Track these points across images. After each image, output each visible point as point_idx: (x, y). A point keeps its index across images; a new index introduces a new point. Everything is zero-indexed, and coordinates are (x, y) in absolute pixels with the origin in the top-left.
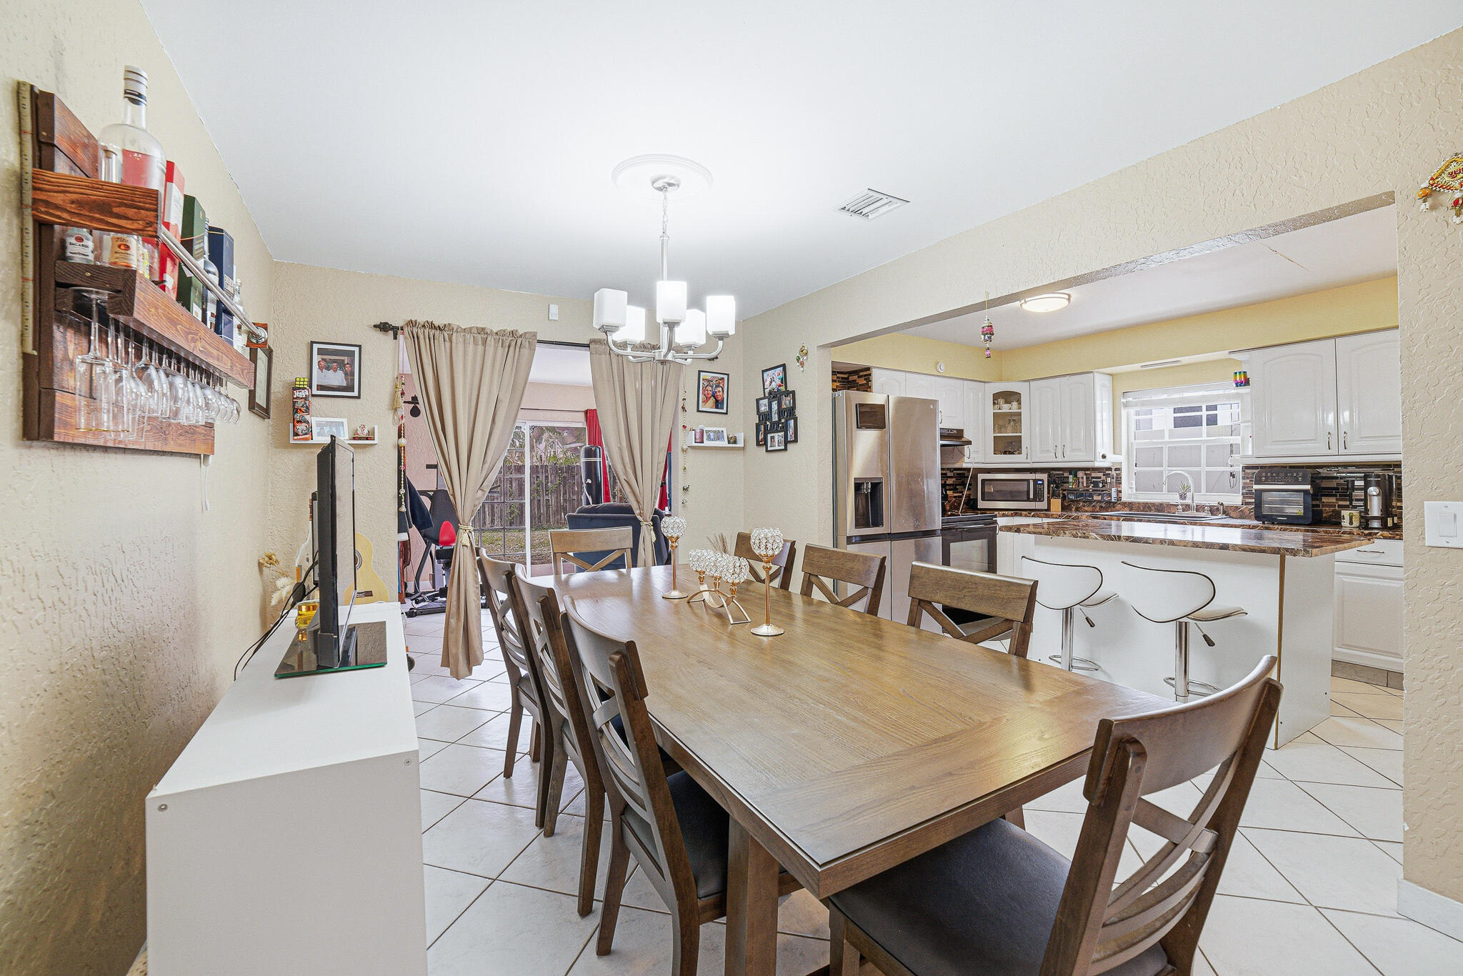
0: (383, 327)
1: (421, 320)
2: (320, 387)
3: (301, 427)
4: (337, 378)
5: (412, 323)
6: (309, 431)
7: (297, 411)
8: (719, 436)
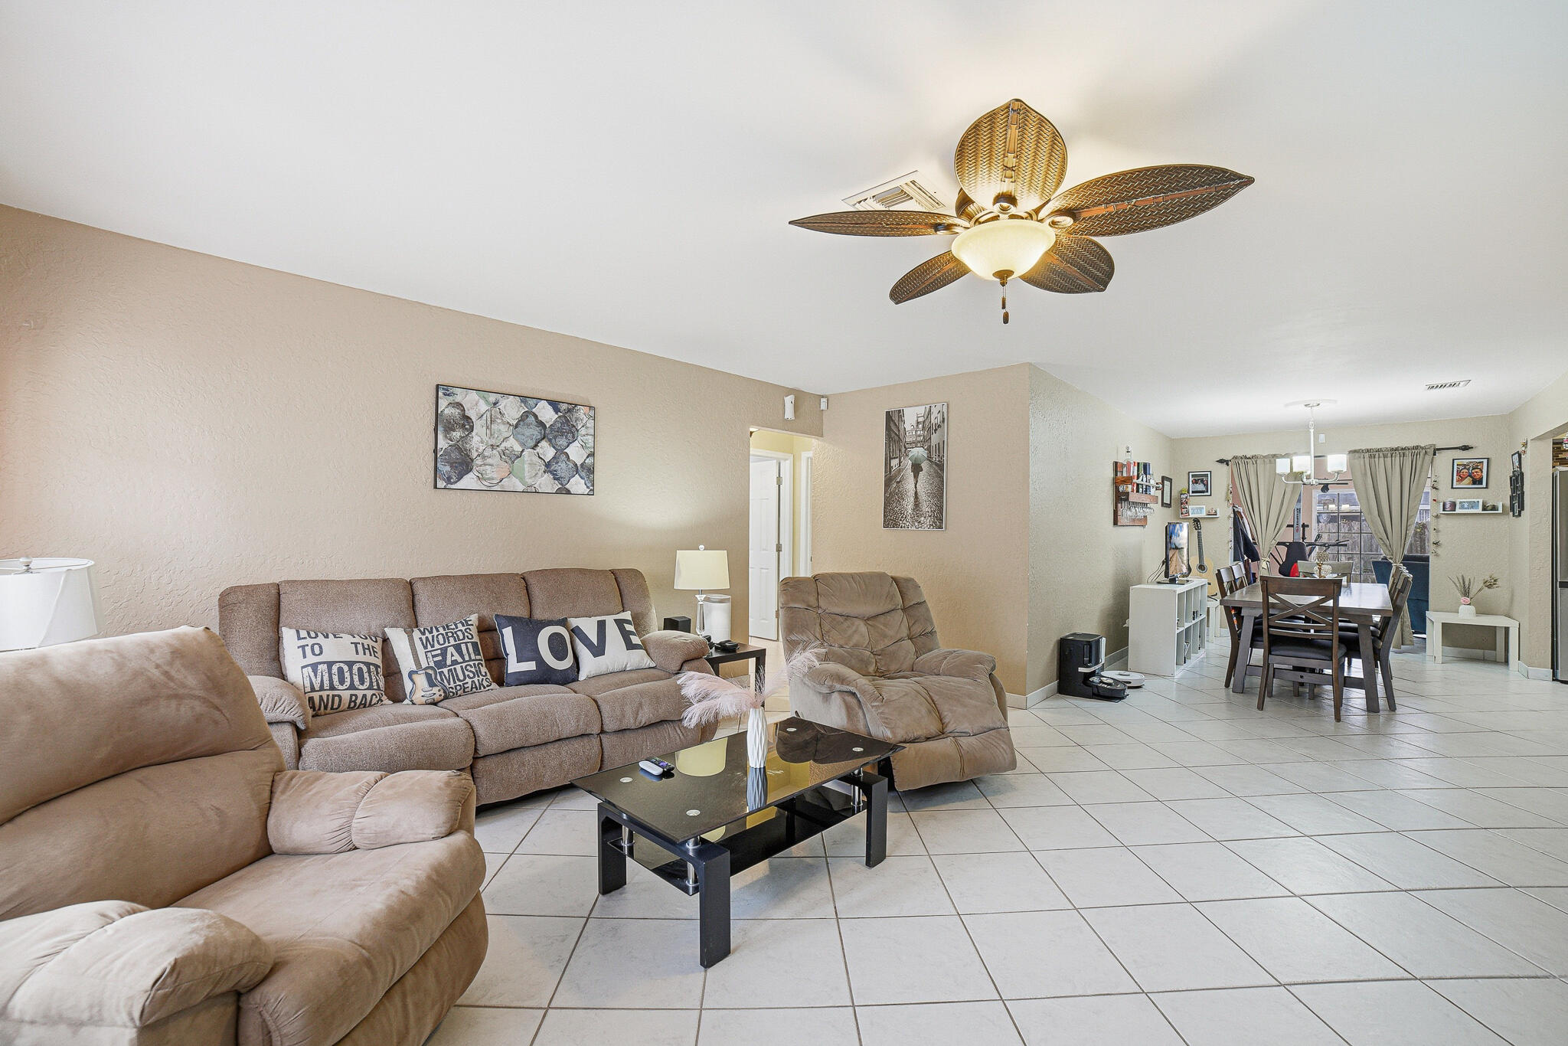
0: (1221, 461)
1: (1241, 455)
2: (1193, 492)
3: (1184, 511)
4: (1201, 487)
5: (1235, 458)
6: (1188, 512)
7: (1183, 503)
8: (1473, 505)
